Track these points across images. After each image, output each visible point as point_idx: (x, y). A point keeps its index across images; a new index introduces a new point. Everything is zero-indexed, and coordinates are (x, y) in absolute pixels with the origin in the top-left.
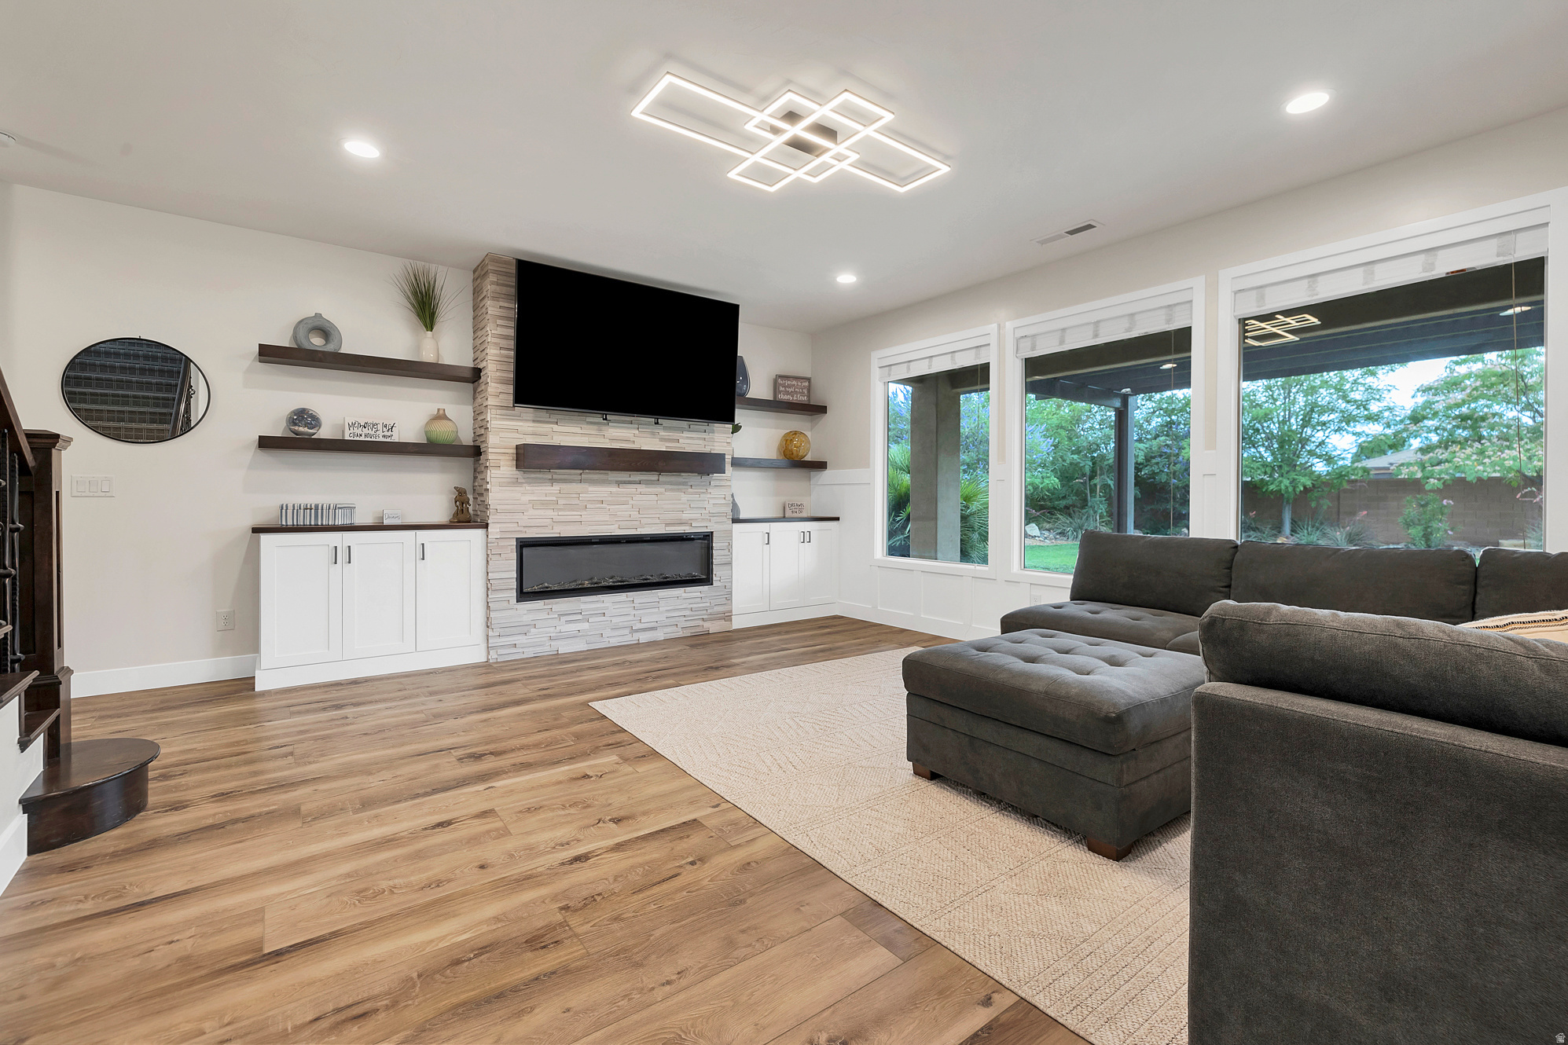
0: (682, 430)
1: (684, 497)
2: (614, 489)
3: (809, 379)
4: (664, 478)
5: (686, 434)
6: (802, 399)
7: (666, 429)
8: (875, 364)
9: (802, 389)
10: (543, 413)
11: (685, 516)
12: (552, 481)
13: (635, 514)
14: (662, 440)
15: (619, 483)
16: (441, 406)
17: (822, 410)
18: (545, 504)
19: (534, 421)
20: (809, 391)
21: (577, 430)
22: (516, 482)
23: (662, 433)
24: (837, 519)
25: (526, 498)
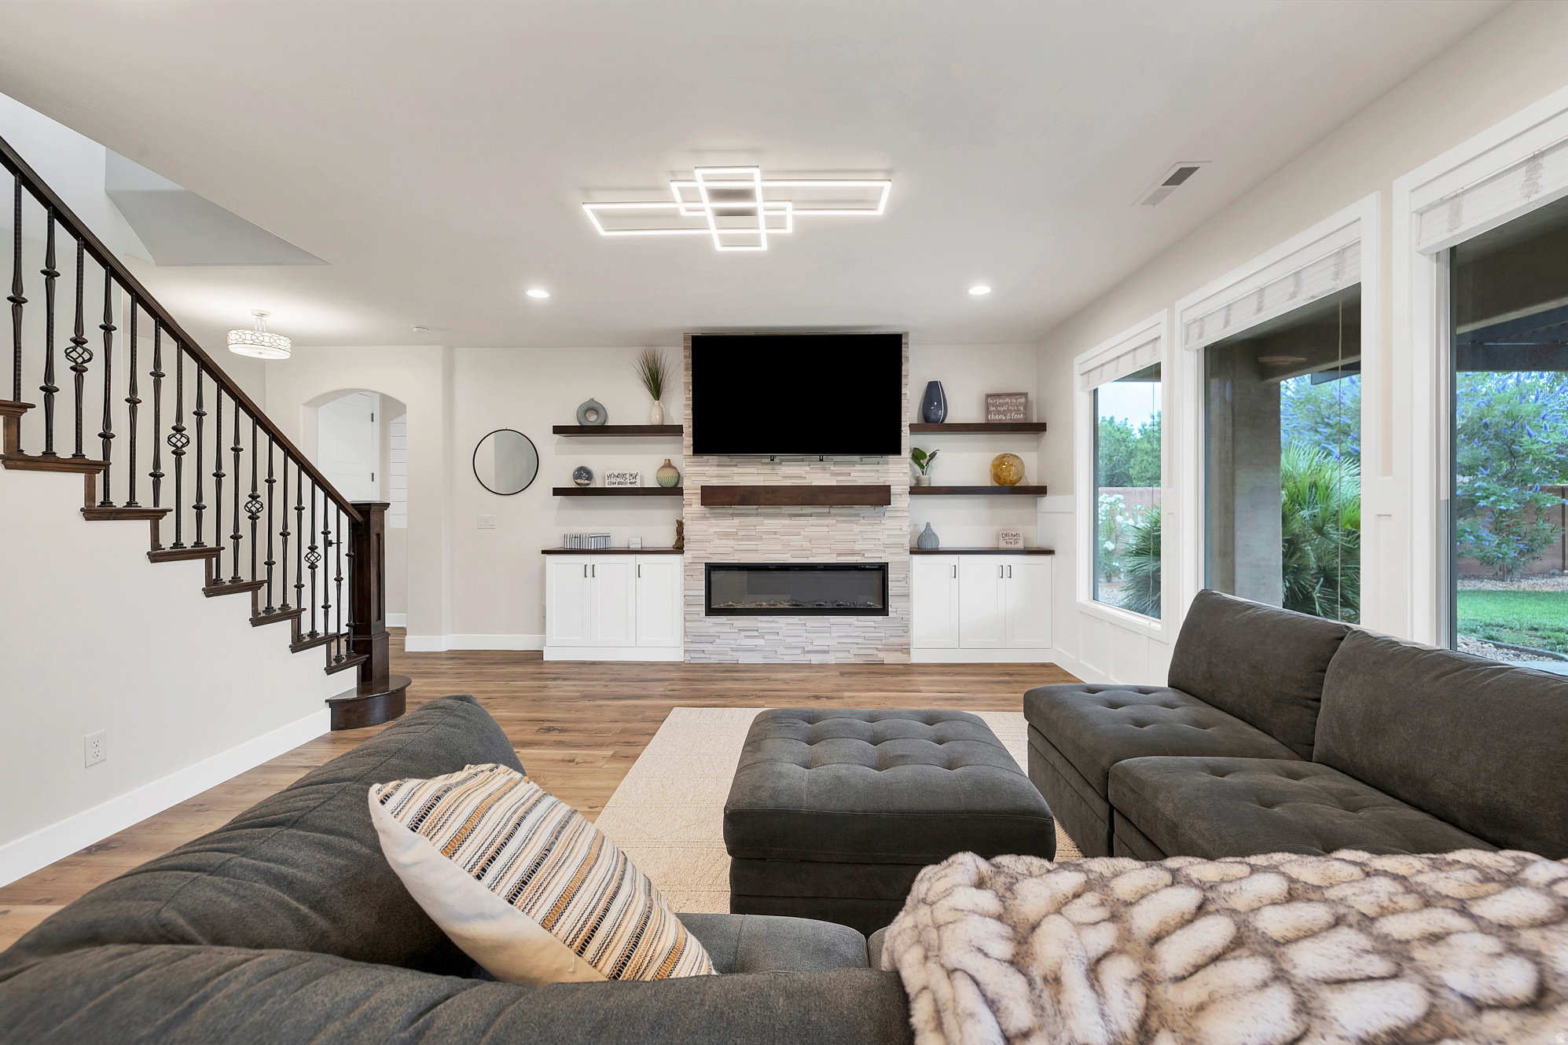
0: (854, 463)
1: (856, 528)
2: (787, 521)
3: (1025, 395)
4: (834, 511)
5: (858, 467)
6: (1017, 417)
7: (835, 463)
8: (1077, 370)
9: (1018, 407)
10: (725, 459)
11: (858, 547)
12: (733, 515)
13: (806, 544)
14: (834, 474)
15: (791, 516)
16: (668, 457)
17: (1040, 428)
18: (727, 535)
19: (718, 466)
20: (1025, 408)
21: (754, 470)
22: (704, 517)
23: (832, 468)
24: (1050, 552)
25: (712, 530)
